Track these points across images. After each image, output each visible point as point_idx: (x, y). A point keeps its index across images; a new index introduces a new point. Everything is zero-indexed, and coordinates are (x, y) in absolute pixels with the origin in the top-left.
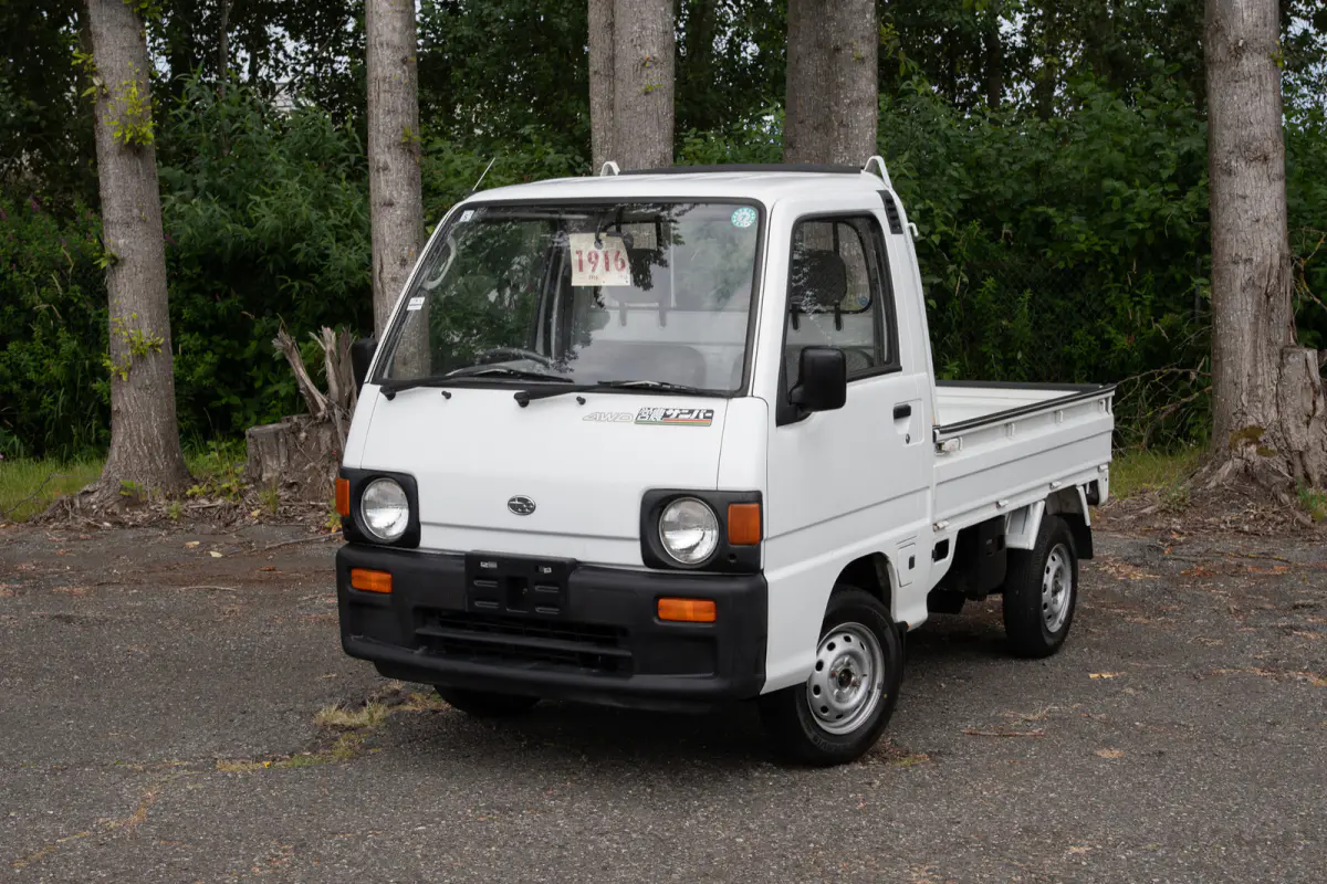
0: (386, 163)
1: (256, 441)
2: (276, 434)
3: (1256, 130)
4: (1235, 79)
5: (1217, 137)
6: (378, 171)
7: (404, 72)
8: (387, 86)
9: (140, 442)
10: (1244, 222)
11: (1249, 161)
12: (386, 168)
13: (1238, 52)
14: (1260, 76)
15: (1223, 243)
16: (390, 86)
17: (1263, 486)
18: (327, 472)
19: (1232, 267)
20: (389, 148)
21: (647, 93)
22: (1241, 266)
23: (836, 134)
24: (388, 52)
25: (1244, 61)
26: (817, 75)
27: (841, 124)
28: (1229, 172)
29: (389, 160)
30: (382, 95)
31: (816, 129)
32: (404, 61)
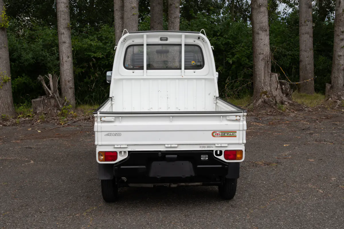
0: (63, 32)
1: (35, 103)
2: (40, 101)
3: (264, 24)
4: (259, 12)
5: (255, 26)
6: (61, 34)
7: (67, 9)
8: (63, 13)
9: (5, 104)
10: (262, 45)
11: (262, 31)
12: (63, 34)
13: (260, 6)
14: (265, 12)
15: (257, 50)
16: (64, 13)
17: (269, 104)
18: (54, 110)
19: (259, 55)
20: (64, 28)
21: (133, 15)
22: (261, 55)
23: (170, 25)
24: (63, 4)
25: (261, 8)
26: (158, 11)
27: (172, 23)
28: (258, 34)
29: (64, 32)
30: (62, 15)
31: (159, 24)
32: (67, 7)
